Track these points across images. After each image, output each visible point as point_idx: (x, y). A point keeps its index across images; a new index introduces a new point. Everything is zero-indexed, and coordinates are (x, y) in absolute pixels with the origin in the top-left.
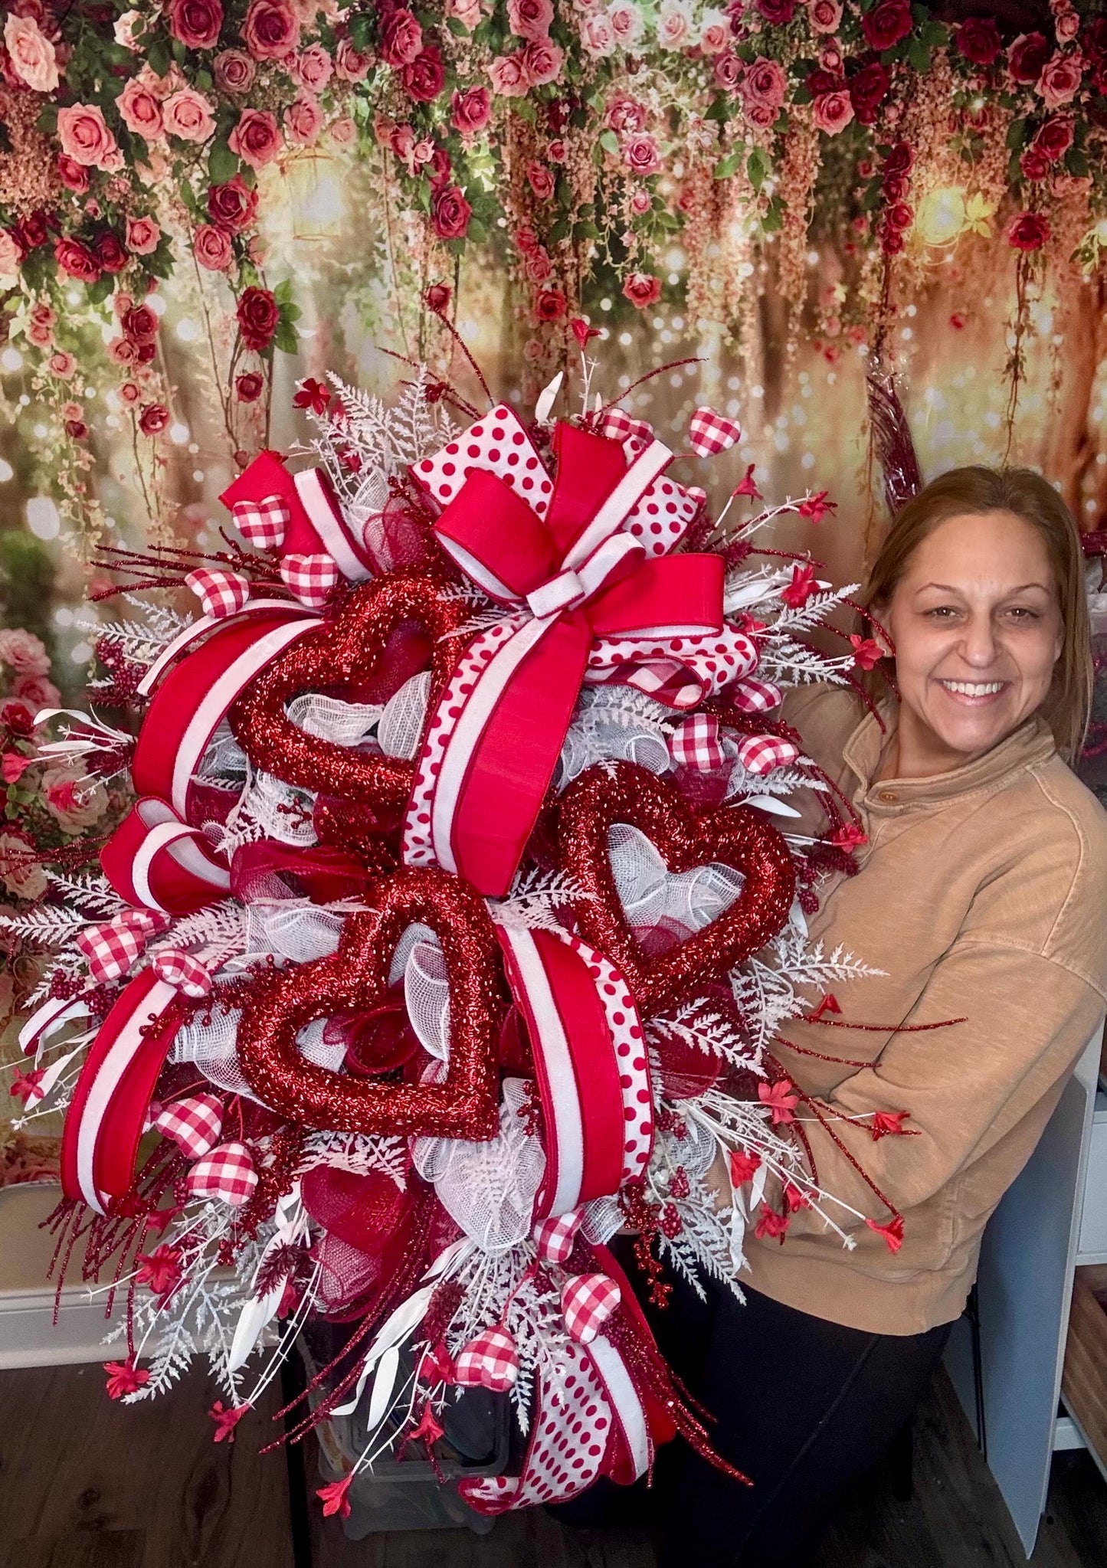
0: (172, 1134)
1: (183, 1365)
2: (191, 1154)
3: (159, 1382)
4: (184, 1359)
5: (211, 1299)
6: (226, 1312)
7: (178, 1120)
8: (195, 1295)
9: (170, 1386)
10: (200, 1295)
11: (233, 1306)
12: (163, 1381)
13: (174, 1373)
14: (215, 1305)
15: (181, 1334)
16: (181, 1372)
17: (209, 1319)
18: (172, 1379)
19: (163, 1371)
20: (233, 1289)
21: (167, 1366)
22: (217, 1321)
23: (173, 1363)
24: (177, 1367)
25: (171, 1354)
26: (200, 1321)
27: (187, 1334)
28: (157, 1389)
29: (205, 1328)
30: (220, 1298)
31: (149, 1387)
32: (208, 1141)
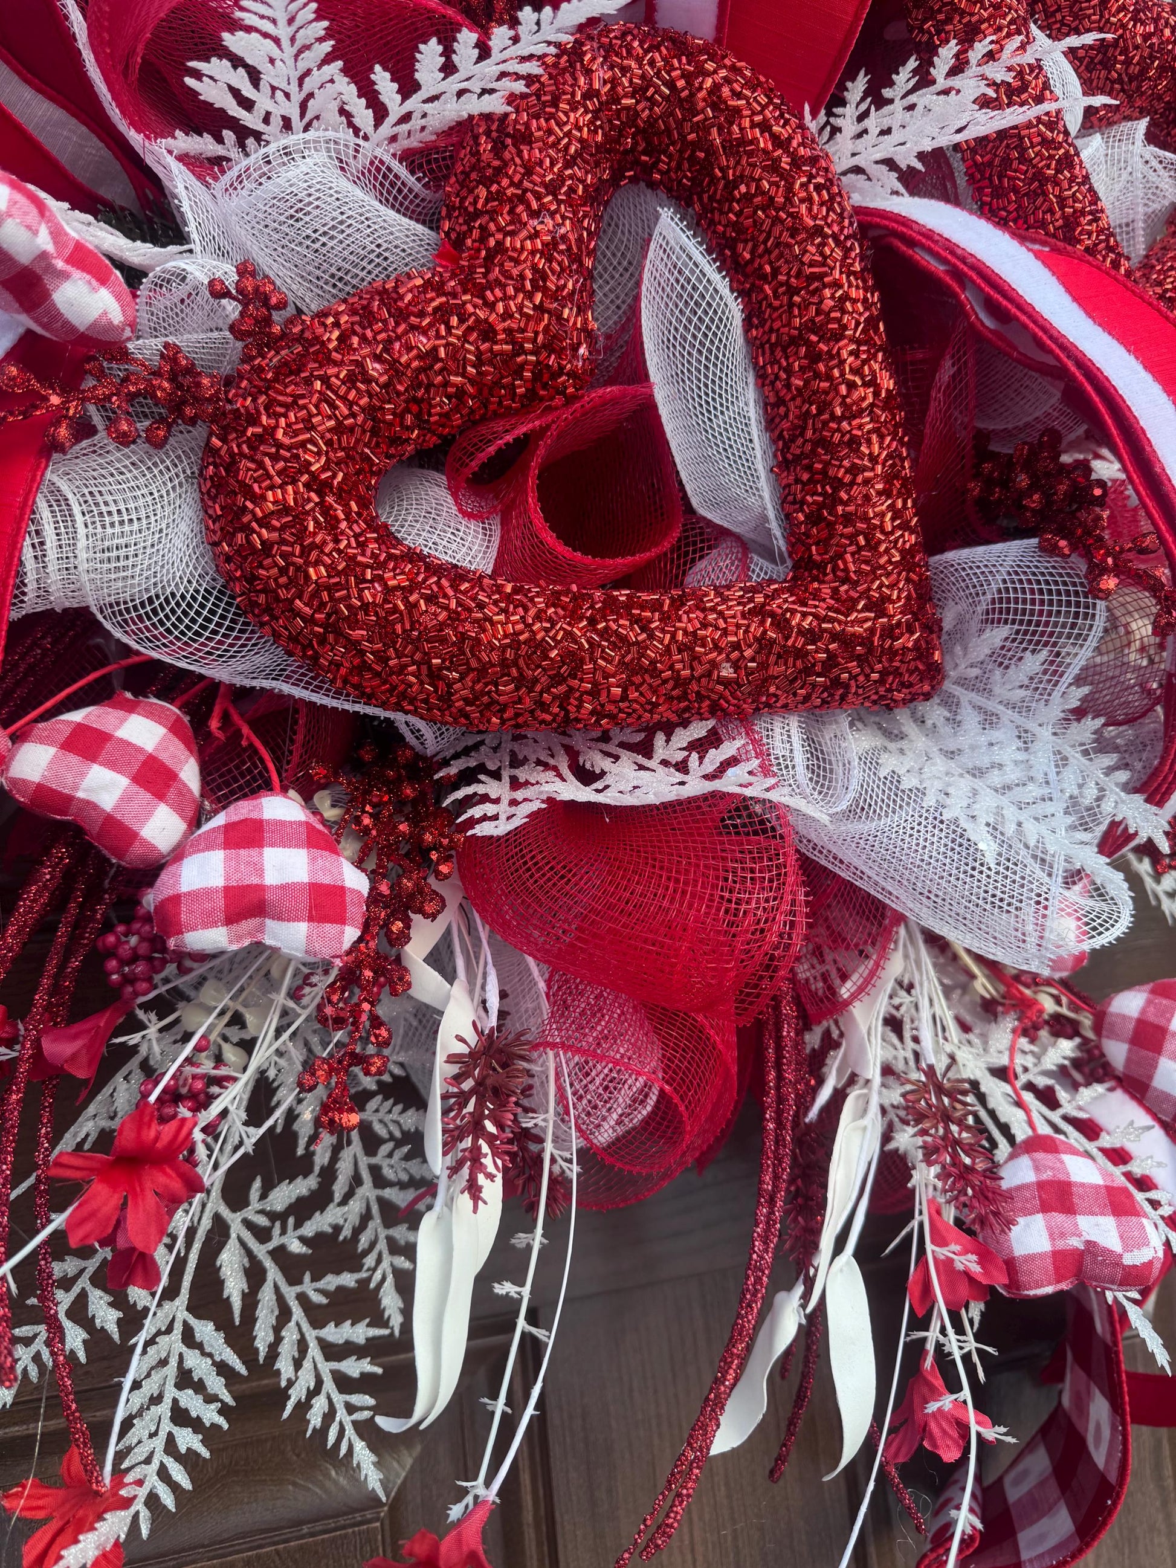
0: (65, 801)
1: (210, 1415)
2: (136, 849)
3: (153, 1481)
4: (210, 1399)
5: (248, 1224)
6: (296, 1247)
7: (74, 759)
8: (206, 1224)
9: (186, 1483)
10: (217, 1218)
11: (309, 1229)
12: (163, 1474)
13: (187, 1440)
14: (262, 1235)
15: (189, 1337)
16: (209, 1434)
17: (255, 1274)
18: (188, 1460)
19: (159, 1443)
20: (303, 1186)
21: (167, 1426)
22: (273, 1273)
23: (180, 1416)
24: (196, 1425)
25: (171, 1392)
26: (234, 1286)
27: (205, 1330)
28: (152, 1500)
29: (250, 1301)
30: (273, 1216)
31: (127, 1503)
32: (179, 809)
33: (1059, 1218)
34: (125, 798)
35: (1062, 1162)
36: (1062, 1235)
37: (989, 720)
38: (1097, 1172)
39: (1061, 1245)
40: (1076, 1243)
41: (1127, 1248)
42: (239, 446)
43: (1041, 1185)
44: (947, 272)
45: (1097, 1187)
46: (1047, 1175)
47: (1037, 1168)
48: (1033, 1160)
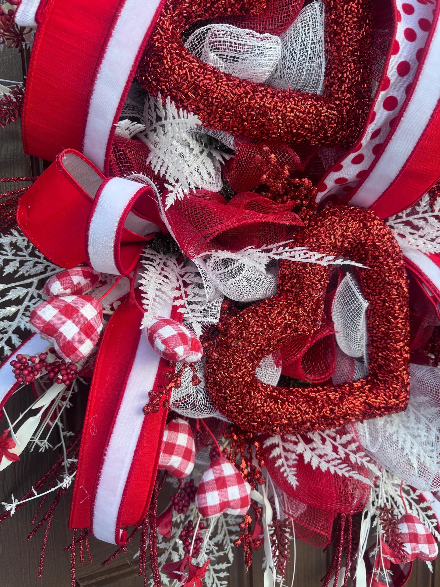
32: (193, 461)
33: (414, 544)
34: (181, 464)
35: (415, 526)
36: (415, 550)
37: (418, 421)
38: (424, 529)
39: (414, 552)
40: (418, 551)
41: (430, 553)
42: (224, 373)
43: (410, 534)
44: (432, 297)
45: (424, 535)
46: (412, 531)
47: (409, 528)
48: (408, 525)
